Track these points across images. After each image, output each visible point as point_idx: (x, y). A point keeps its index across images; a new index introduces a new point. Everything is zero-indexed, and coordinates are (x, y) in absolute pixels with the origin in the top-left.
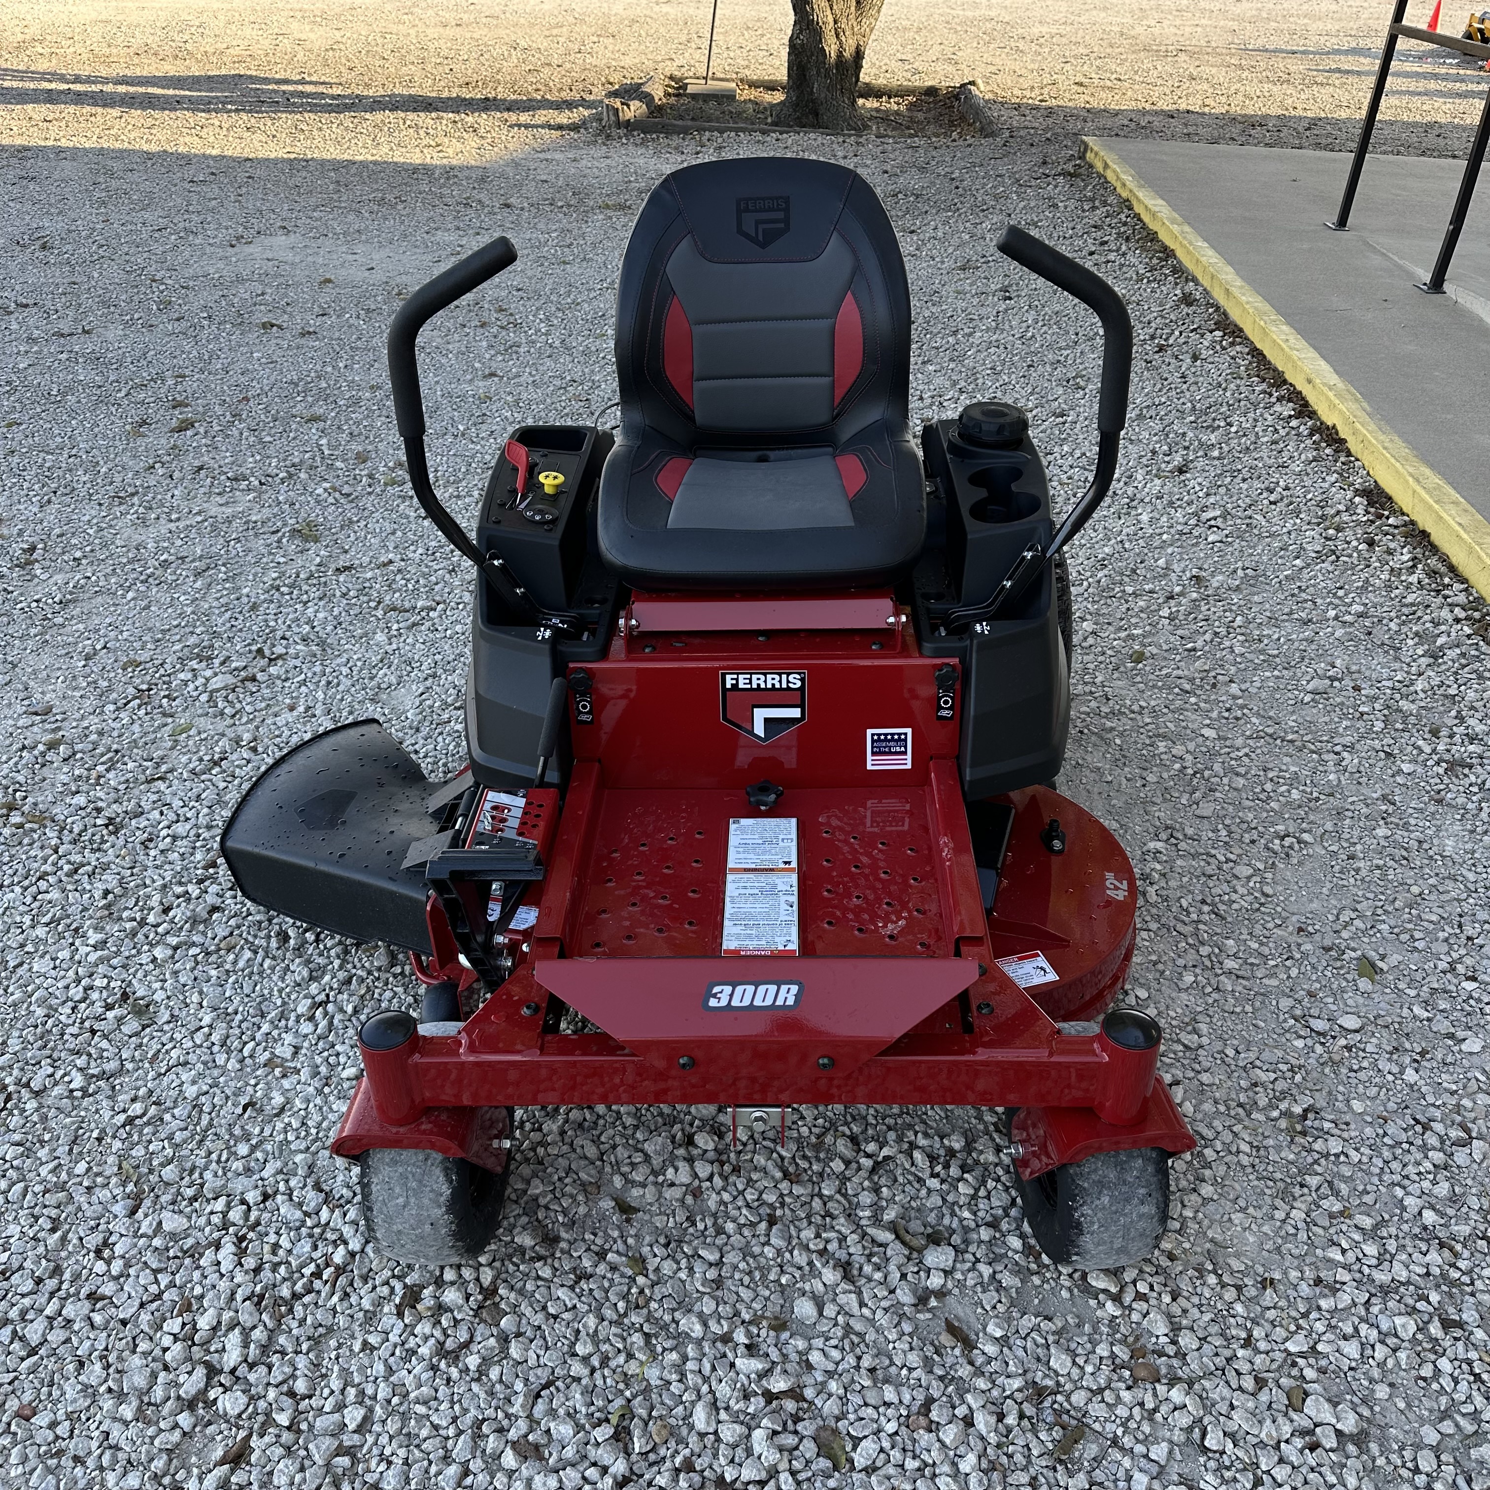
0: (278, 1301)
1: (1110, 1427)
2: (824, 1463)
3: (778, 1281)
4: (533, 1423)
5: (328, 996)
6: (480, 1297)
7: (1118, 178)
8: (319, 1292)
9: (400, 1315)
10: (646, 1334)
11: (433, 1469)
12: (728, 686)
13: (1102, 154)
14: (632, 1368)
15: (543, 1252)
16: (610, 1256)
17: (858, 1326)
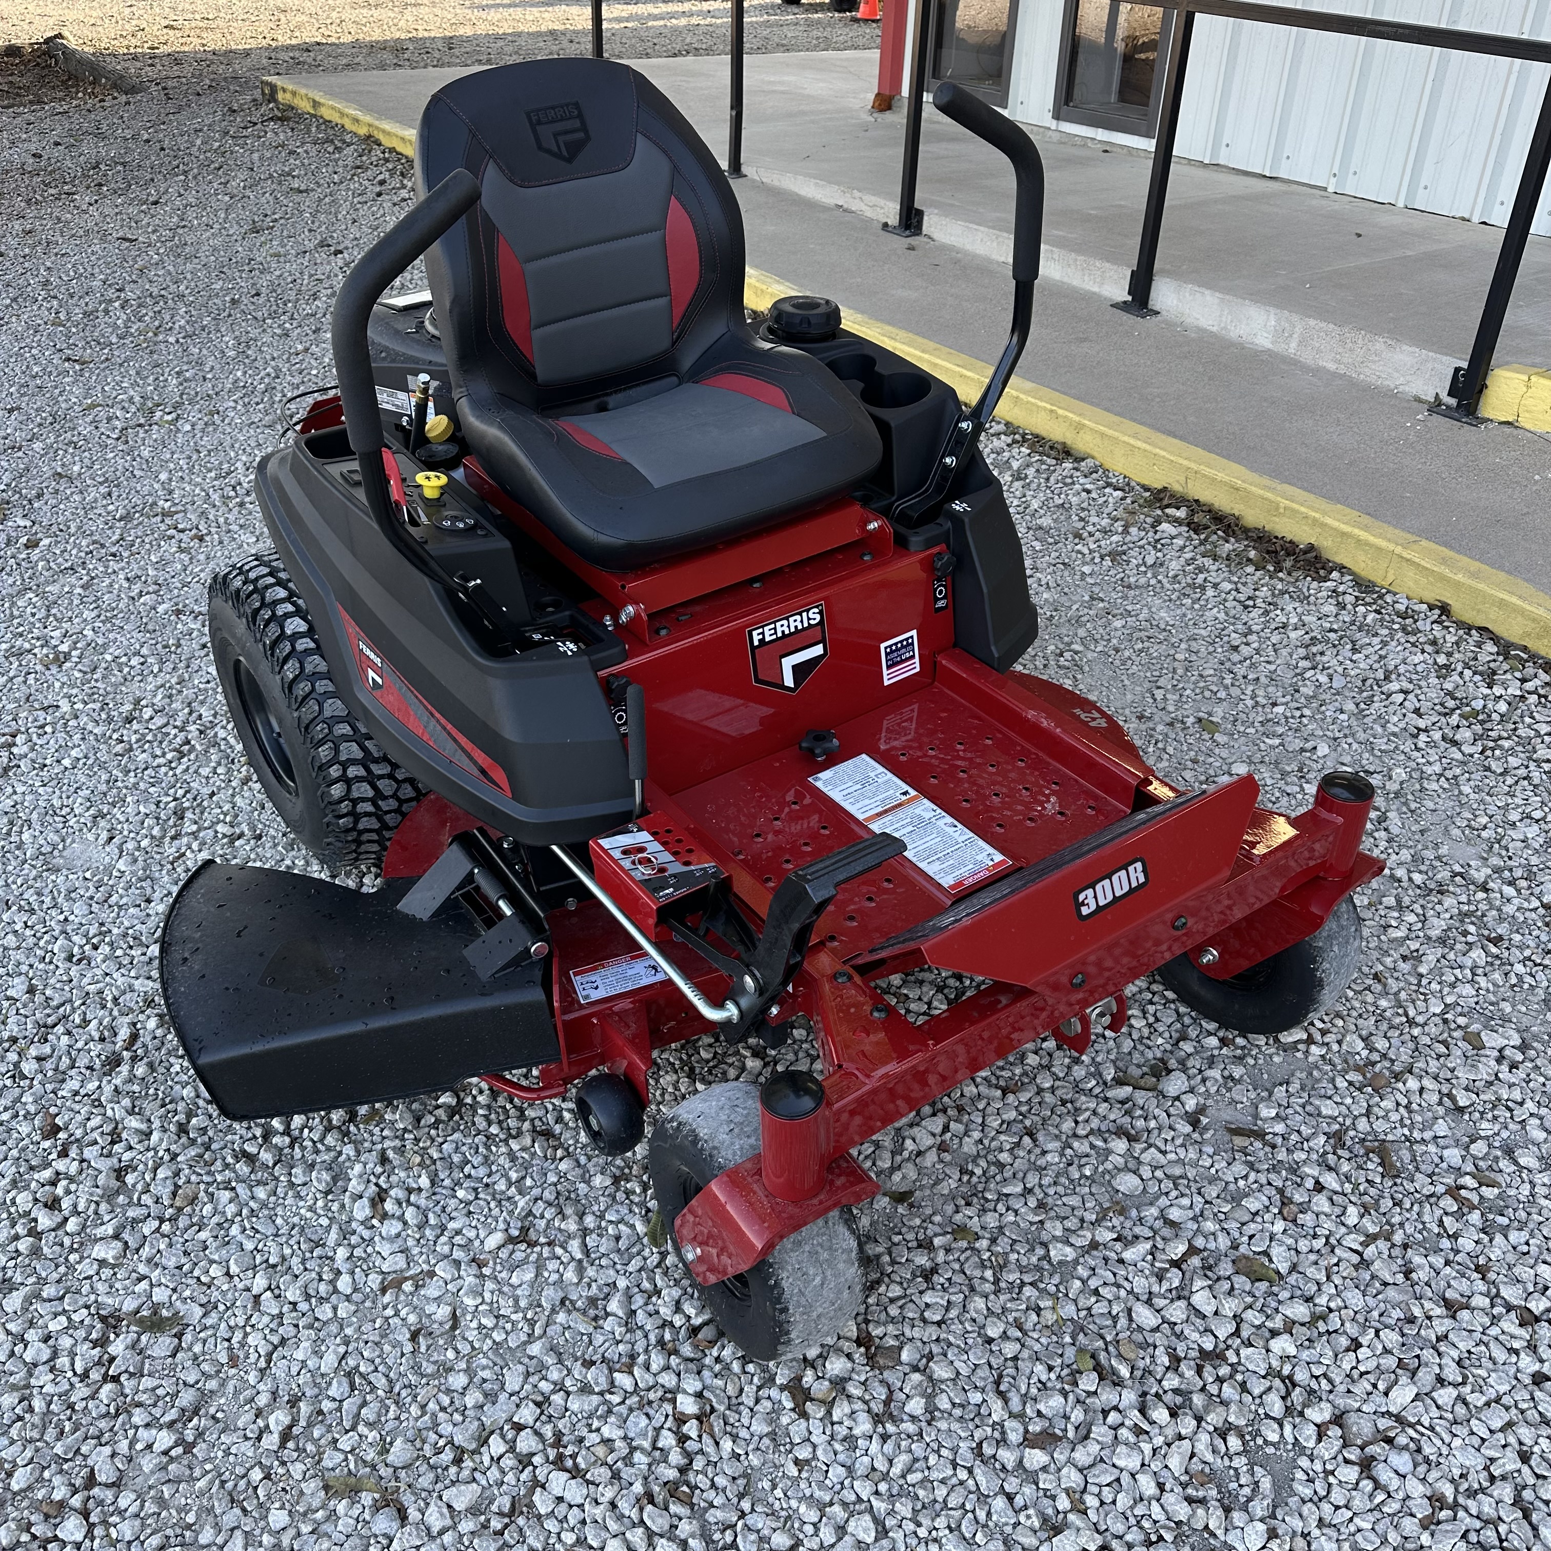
0: (672, 1488)
1: (1399, 1131)
2: (1263, 1286)
3: (1083, 1176)
4: (1020, 1416)
5: (377, 1185)
6: (862, 1350)
7: (342, 115)
8: (701, 1452)
9: (804, 1415)
10: (1031, 1284)
11: (982, 1515)
12: (756, 643)
13: (303, 91)
14: (1049, 1317)
15: (874, 1276)
16: (937, 1241)
17: (1177, 1171)
